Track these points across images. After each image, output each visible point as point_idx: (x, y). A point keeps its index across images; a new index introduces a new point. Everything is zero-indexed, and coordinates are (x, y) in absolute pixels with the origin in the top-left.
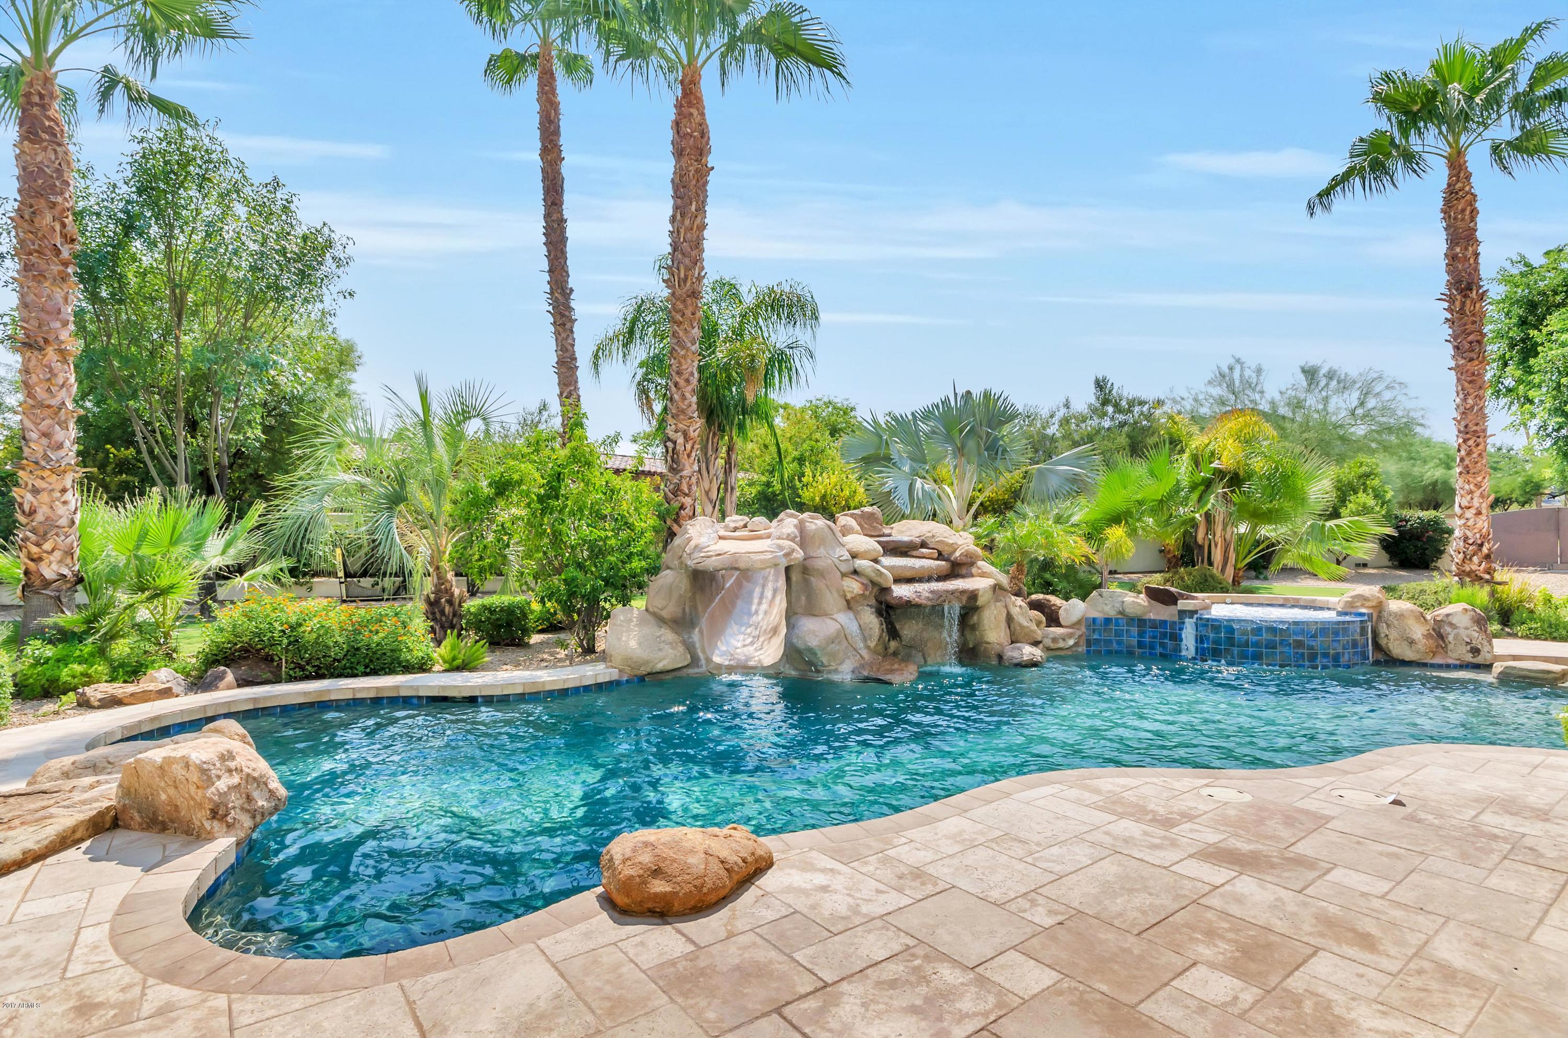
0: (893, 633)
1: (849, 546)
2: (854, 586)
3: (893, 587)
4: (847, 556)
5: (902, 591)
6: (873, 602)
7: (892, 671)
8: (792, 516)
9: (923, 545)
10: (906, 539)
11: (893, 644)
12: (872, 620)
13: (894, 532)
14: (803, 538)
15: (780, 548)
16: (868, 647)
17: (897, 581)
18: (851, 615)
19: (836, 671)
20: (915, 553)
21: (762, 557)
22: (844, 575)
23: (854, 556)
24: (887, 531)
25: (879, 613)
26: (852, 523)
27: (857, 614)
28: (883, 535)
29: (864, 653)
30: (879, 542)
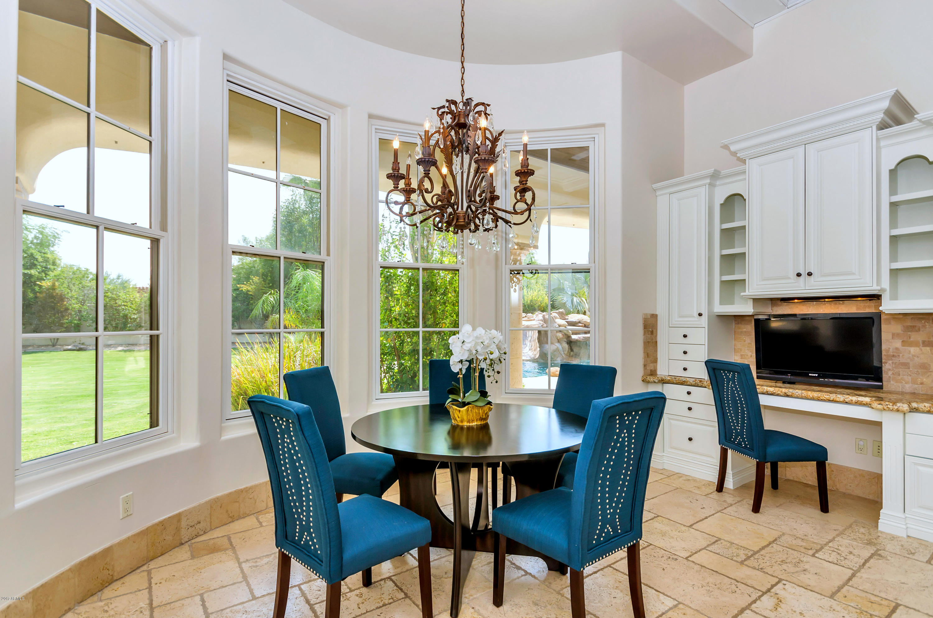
0: (572, 350)
1: (558, 323)
2: (560, 335)
3: (572, 336)
4: (557, 326)
5: (574, 337)
6: (566, 340)
7: (572, 360)
8: (540, 314)
9: (579, 322)
10: (574, 320)
11: (572, 353)
12: (566, 346)
13: (569, 318)
14: (545, 320)
15: (540, 324)
16: (564, 354)
17: (572, 334)
18: (559, 344)
19: (556, 360)
20: (577, 325)
21: (535, 326)
22: (557, 332)
23: (560, 326)
24: (567, 318)
25: (568, 343)
26: (556, 315)
27: (561, 344)
28: (566, 319)
29: (563, 355)
30: (566, 321)
